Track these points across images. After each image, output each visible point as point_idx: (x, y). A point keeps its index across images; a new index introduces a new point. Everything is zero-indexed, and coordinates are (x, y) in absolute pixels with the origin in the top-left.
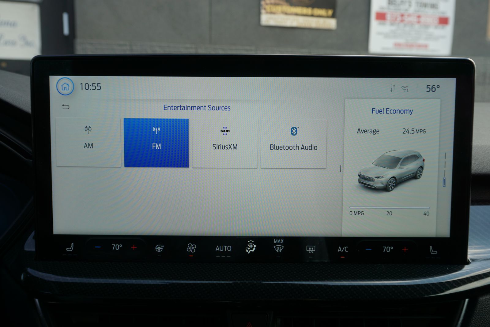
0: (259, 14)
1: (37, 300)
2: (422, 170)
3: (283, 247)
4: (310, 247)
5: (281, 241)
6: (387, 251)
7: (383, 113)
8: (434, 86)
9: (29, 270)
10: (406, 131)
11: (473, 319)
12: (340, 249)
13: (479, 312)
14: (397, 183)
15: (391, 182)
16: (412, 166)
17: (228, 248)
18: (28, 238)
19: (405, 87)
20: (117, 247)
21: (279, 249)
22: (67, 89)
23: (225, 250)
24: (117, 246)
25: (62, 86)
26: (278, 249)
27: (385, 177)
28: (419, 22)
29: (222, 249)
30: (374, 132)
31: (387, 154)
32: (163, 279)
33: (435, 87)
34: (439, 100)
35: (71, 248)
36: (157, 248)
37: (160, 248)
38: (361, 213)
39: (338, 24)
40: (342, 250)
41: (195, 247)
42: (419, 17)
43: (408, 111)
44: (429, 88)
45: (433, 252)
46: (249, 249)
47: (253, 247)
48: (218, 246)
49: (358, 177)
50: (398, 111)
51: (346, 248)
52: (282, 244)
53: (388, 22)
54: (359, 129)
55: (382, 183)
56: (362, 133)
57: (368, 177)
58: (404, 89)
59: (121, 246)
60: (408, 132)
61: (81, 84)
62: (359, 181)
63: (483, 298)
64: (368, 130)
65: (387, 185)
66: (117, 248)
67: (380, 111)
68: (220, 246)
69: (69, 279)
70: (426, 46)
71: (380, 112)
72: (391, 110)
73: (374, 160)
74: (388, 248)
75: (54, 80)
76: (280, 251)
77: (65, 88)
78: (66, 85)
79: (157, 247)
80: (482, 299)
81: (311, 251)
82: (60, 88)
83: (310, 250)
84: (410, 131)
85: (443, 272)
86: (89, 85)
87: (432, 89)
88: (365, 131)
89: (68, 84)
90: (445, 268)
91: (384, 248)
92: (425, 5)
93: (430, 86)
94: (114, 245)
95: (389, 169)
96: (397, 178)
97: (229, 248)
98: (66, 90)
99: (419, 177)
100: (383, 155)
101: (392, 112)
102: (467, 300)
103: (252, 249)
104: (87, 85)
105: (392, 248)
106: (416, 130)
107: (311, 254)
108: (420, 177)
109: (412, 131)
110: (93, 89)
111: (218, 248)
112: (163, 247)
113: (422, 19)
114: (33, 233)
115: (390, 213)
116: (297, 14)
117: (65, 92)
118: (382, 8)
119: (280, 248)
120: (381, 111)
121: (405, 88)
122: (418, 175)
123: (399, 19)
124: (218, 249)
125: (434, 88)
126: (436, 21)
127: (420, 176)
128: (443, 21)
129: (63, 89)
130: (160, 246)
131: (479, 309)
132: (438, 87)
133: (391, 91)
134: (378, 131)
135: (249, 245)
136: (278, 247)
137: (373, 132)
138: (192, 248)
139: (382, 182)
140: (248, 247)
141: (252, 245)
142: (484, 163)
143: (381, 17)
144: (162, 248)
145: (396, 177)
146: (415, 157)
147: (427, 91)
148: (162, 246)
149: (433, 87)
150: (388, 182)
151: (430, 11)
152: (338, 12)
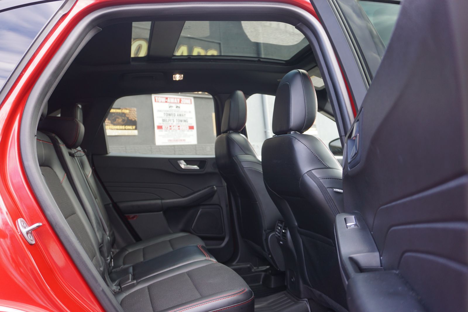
28: (179, 129)
39: (139, 132)
42: (179, 126)
53: (164, 130)
70: (184, 140)
92: (181, 121)
113: (181, 128)
116: (117, 129)
118: (160, 124)
123: (169, 128)
126: (188, 128)
128: (191, 128)
143: (160, 127)
151: (184, 123)
152: (138, 127)
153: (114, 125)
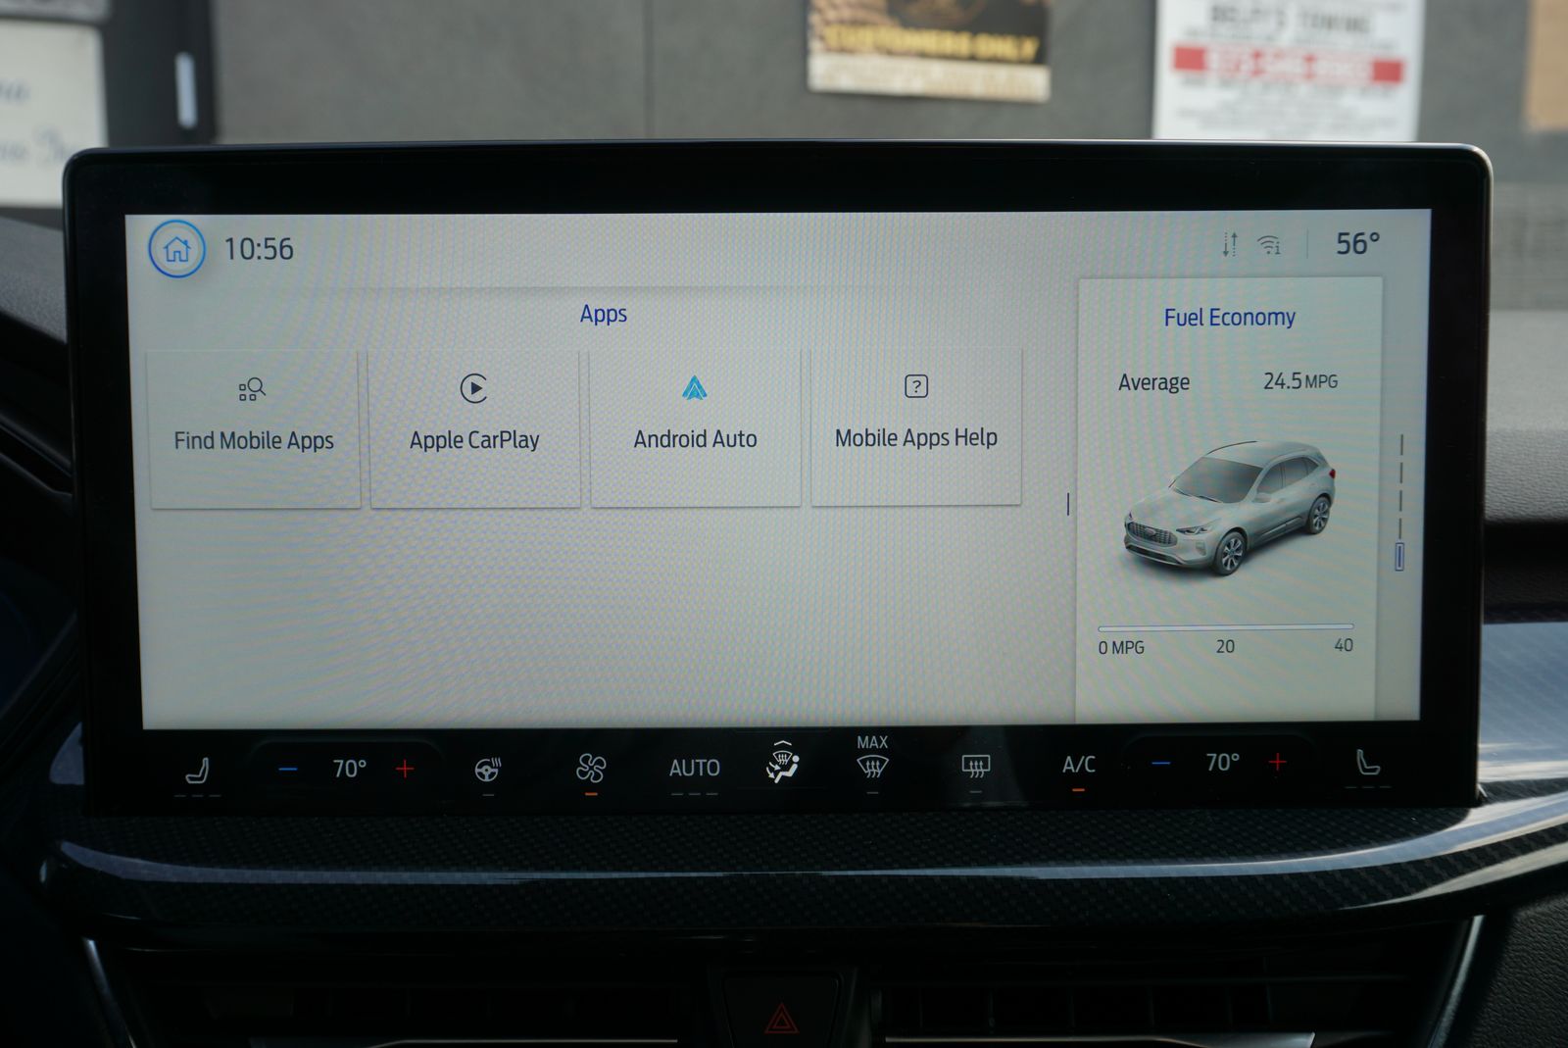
0: (804, 53)
1: (91, 944)
2: (1327, 506)
3: (888, 760)
4: (974, 759)
5: (880, 742)
6: (1221, 768)
7: (1202, 324)
8: (1362, 234)
9: (67, 848)
10: (1275, 381)
11: (1499, 978)
12: (1069, 765)
13: (1516, 957)
14: (1248, 548)
15: (1229, 546)
16: (1294, 494)
17: (709, 766)
18: (61, 744)
19: (1268, 239)
20: (349, 768)
21: (875, 768)
22: (184, 258)
23: (701, 774)
24: (351, 765)
25: (167, 247)
26: (870, 767)
27: (1209, 529)
28: (1309, 76)
29: (688, 771)
30: (1172, 384)
31: (1214, 455)
32: (499, 869)
33: (1366, 238)
34: (1379, 280)
35: (200, 776)
36: (480, 770)
37: (491, 770)
38: (1135, 645)
39: (1055, 83)
40: (1075, 769)
41: (602, 765)
42: (1310, 59)
43: (1280, 316)
44: (1346, 242)
45: (1366, 767)
46: (777, 768)
47: (791, 762)
48: (675, 761)
49: (1124, 532)
50: (1249, 317)
51: (1090, 760)
52: (882, 751)
53: (1212, 76)
54: (1125, 376)
55: (1202, 550)
56: (1136, 388)
57: (1156, 530)
58: (1264, 245)
59: (362, 764)
60: (1282, 384)
61: (227, 241)
62: (1126, 543)
63: (1529, 912)
64: (1154, 380)
65: (1218, 554)
66: (351, 772)
67: (1192, 319)
68: (684, 761)
69: (196, 874)
71: (1190, 319)
72: (1225, 314)
73: (1173, 478)
74: (1224, 758)
75: (140, 228)
76: (877, 773)
77: (177, 254)
78: (178, 246)
79: (480, 767)
80: (1524, 914)
81: (978, 771)
82: (160, 255)
83: (974, 768)
84: (1288, 381)
85: (1401, 830)
86: (255, 245)
87: (1354, 244)
88: (1143, 384)
89: (185, 243)
90: (1405, 818)
91: (1212, 757)
92: (1329, 23)
93: (1347, 234)
94: (342, 762)
95: (1223, 504)
96: (1248, 534)
97: (713, 766)
98: (181, 260)
99: (1317, 528)
100: (1203, 458)
101: (1228, 319)
102: (1478, 920)
103: (786, 768)
104: (247, 244)
105: (1236, 757)
106: (1307, 377)
107: (977, 782)
108: (1322, 529)
109: (1294, 379)
110: (266, 258)
111: (677, 768)
112: (498, 768)
113: (1322, 67)
114: (78, 730)
115: (1227, 646)
116: (923, 55)
117: (178, 267)
118: (1193, 32)
119: (878, 763)
120: (1193, 317)
121: (1268, 244)
122: (1315, 521)
123: (1247, 66)
124: (679, 771)
125: (1360, 241)
126: (1365, 72)
127: (1320, 525)
128: (1387, 72)
129: (171, 258)
130: (490, 764)
131: (1515, 948)
132: (1375, 237)
133: (1226, 253)
134: (1185, 381)
135: (777, 755)
136: (870, 759)
137: (1169, 386)
138: (591, 768)
139: (1200, 546)
140: (775, 763)
141: (788, 755)
142: (1523, 485)
143: (1191, 59)
144: (496, 771)
145: (1244, 528)
146: (1306, 463)
147: (1340, 252)
148: (497, 762)
149: (1359, 238)
150: (1221, 546)
151: (1343, 41)
152: (1056, 52)
153: (908, 23)
